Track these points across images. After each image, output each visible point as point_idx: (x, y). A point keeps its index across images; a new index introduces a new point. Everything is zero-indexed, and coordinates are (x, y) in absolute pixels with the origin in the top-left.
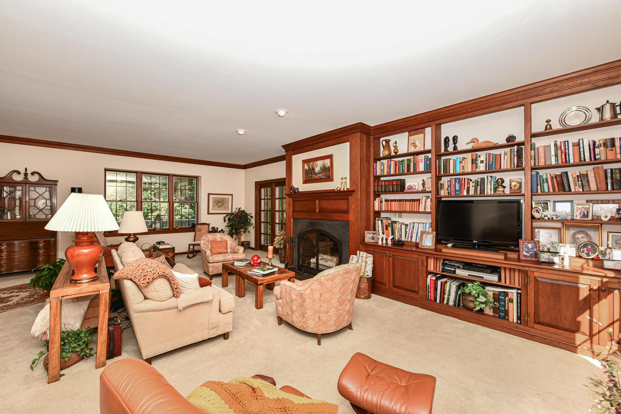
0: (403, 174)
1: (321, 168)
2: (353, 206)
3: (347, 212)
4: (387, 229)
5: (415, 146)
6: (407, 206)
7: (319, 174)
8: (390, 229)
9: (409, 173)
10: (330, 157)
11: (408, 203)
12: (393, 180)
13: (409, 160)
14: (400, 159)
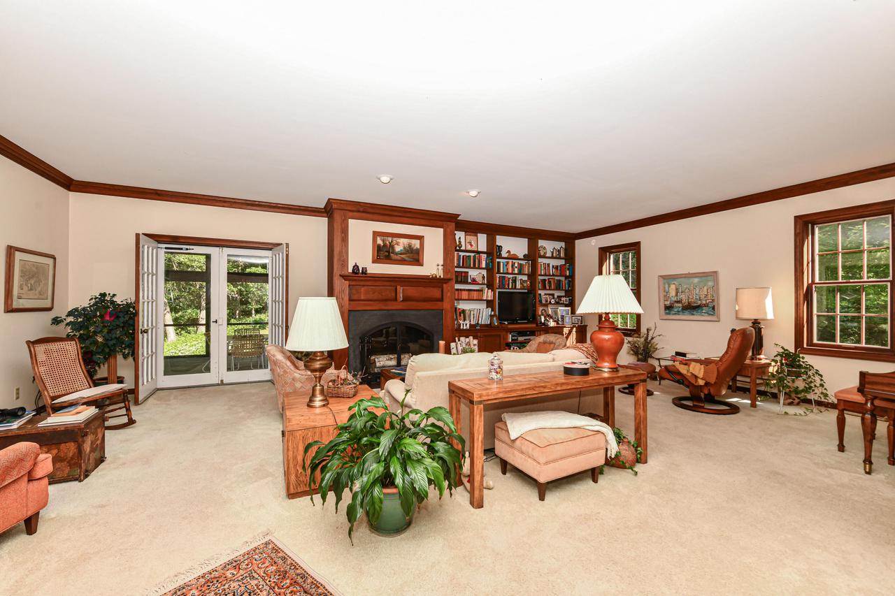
0: (470, 267)
1: (404, 248)
2: (449, 294)
3: (441, 300)
4: (460, 316)
5: (471, 245)
6: (475, 295)
7: (401, 254)
8: (462, 315)
9: (474, 267)
10: (421, 238)
11: (475, 292)
12: (462, 272)
13: (474, 256)
14: (468, 254)
